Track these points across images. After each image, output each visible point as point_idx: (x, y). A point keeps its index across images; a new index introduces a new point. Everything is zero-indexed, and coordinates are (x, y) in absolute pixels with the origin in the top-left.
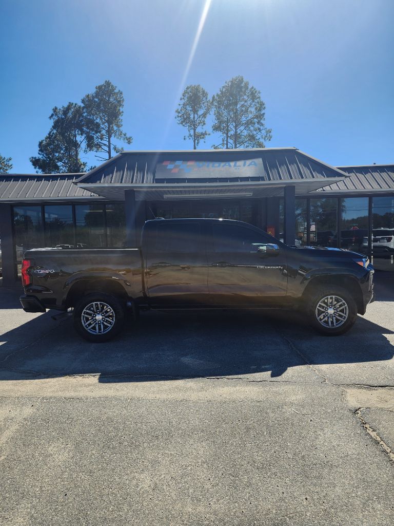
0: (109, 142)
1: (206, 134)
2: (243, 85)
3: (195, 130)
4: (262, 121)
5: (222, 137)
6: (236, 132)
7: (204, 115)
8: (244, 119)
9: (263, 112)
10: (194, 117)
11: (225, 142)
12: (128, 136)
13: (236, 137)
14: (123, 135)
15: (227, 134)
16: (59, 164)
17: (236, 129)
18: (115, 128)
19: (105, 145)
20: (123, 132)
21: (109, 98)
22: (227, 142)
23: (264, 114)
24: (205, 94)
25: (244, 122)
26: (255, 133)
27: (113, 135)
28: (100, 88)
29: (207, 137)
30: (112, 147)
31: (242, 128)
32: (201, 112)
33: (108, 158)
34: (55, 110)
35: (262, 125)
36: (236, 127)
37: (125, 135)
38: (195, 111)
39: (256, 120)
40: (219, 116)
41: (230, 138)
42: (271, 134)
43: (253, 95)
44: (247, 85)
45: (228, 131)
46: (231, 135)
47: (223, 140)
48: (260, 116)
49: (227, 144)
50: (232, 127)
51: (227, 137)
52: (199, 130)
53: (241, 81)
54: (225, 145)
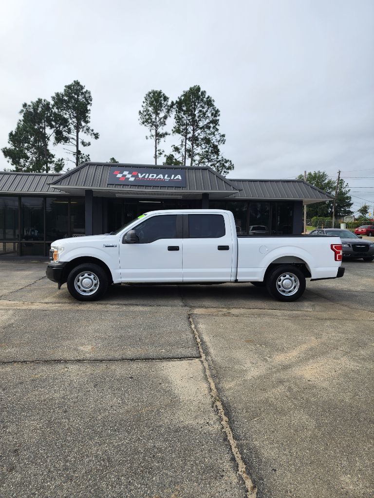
0: (77, 136)
1: (167, 134)
2: (200, 93)
3: (156, 131)
4: (217, 127)
5: (182, 139)
6: (194, 135)
7: (165, 117)
8: (201, 124)
9: (218, 118)
10: (156, 119)
11: (184, 144)
12: (95, 132)
13: (194, 139)
14: (90, 131)
15: (186, 136)
16: (29, 154)
17: (194, 133)
18: (83, 124)
19: (73, 139)
20: (91, 129)
21: (78, 96)
22: (186, 143)
23: (218, 120)
24: (166, 99)
25: (201, 126)
26: (210, 137)
27: (81, 130)
28: (69, 87)
29: (167, 137)
30: (80, 141)
31: (199, 131)
32: (162, 115)
33: (75, 151)
34: (25, 105)
35: (217, 130)
36: (194, 130)
37: (92, 130)
38: (157, 114)
39: (212, 125)
40: (179, 119)
41: (189, 140)
42: (225, 138)
43: (209, 103)
44: (203, 93)
45: (187, 133)
46: (190, 137)
47: (182, 142)
48: (215, 122)
49: (185, 145)
50: (190, 131)
51: (186, 139)
52: (161, 130)
53: (199, 89)
54: (184, 146)
